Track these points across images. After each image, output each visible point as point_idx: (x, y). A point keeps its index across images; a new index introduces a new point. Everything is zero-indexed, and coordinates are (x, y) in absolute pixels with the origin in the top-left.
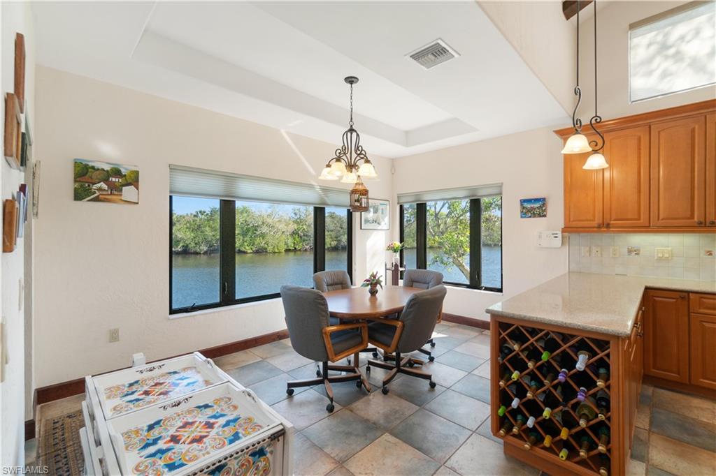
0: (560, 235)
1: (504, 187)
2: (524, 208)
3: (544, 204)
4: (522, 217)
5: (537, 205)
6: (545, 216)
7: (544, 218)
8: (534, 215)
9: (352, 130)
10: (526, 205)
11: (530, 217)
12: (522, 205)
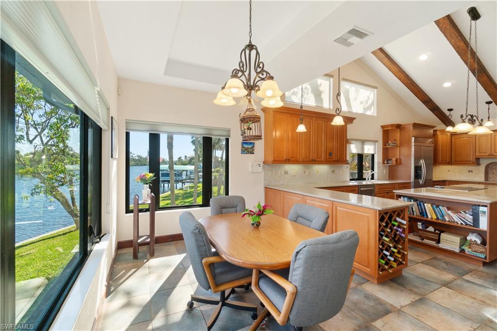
0: (261, 165)
1: (231, 131)
2: (243, 147)
3: (253, 146)
4: (242, 153)
5: (250, 146)
6: (253, 153)
7: (252, 155)
8: (248, 153)
9: (251, 47)
10: (244, 146)
11: (246, 153)
12: (242, 145)
